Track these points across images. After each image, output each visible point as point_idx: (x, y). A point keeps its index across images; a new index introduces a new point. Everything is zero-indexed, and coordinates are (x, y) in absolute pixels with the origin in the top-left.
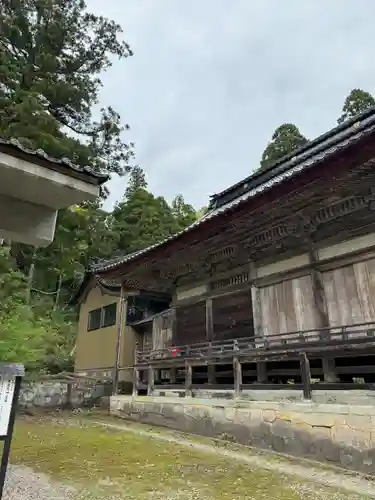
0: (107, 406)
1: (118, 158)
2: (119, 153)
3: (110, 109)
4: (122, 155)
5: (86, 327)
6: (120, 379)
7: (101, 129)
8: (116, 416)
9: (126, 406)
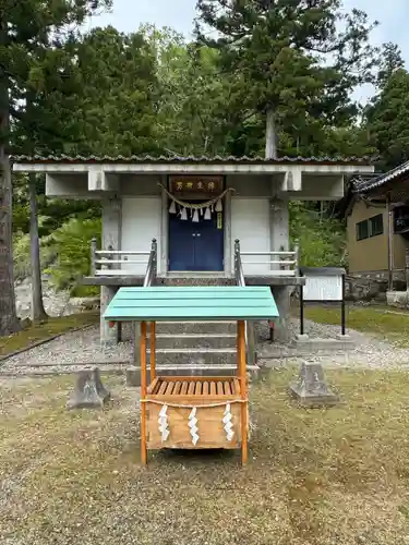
0: (384, 300)
1: (369, 66)
2: (369, 60)
3: (355, 12)
4: (373, 61)
5: (355, 238)
6: (394, 278)
7: (348, 38)
8: (393, 306)
9: (401, 299)
